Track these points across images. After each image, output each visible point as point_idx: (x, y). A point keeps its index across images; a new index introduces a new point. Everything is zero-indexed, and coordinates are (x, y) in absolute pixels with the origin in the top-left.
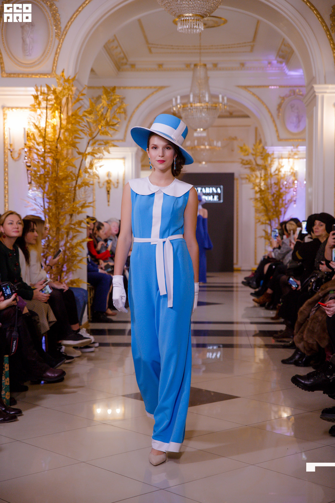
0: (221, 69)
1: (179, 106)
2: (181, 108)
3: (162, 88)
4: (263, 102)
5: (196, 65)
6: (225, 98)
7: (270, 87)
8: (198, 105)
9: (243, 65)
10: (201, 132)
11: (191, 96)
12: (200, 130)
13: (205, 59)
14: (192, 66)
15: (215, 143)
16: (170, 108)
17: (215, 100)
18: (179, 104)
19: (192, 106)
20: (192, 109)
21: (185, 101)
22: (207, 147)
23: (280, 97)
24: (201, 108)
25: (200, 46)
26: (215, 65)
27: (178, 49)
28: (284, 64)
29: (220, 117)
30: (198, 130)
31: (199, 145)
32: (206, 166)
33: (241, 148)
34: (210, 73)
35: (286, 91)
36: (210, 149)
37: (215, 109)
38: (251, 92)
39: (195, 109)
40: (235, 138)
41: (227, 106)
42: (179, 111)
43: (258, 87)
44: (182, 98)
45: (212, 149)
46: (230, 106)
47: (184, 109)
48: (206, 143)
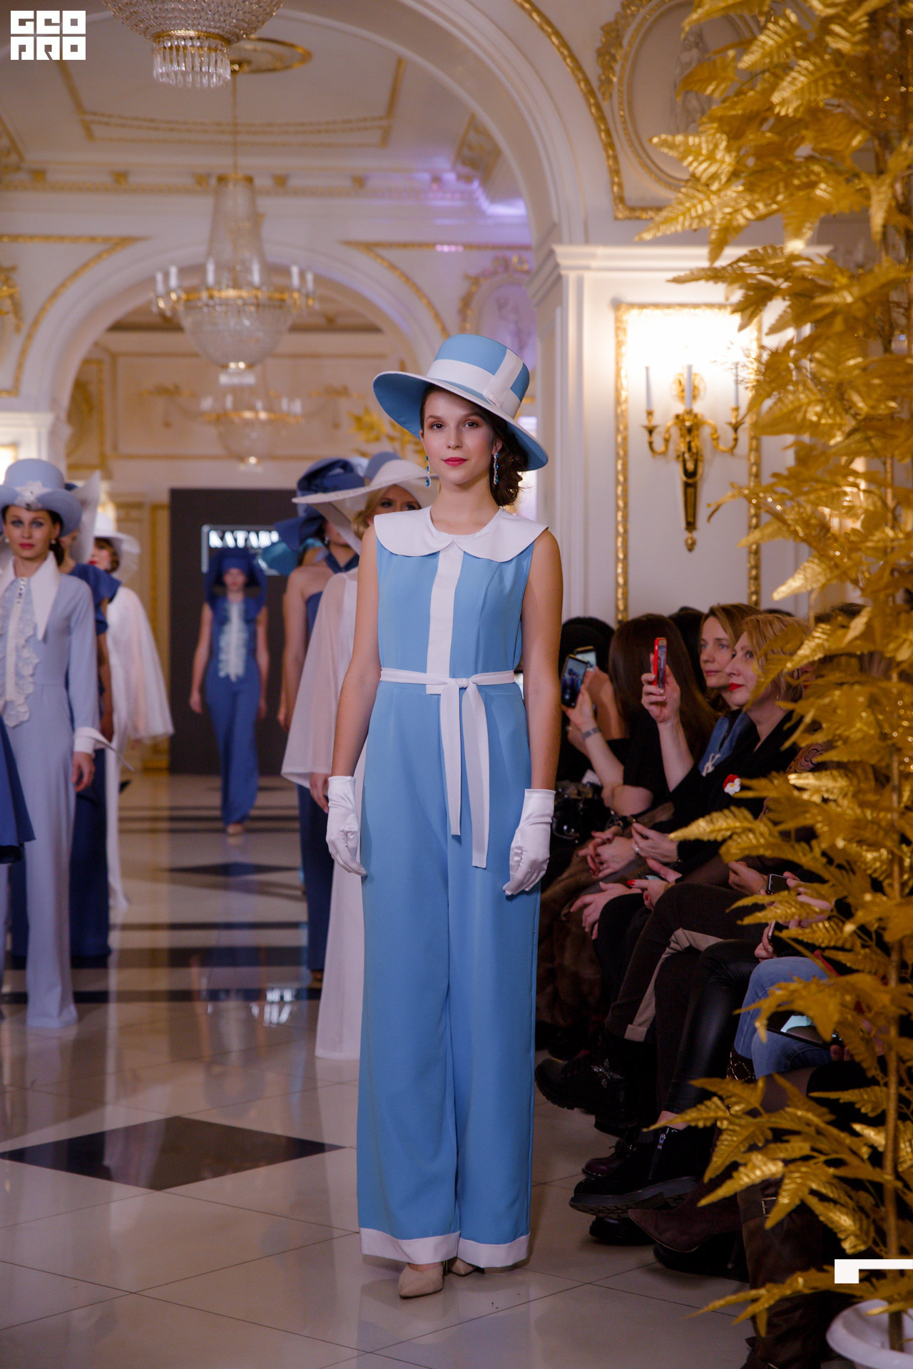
0: (298, 193)
1: (174, 296)
2: (182, 302)
3: (125, 241)
4: (418, 290)
5: (222, 179)
6: (310, 277)
7: (439, 248)
8: (231, 293)
9: (360, 181)
10: (239, 373)
11: (211, 268)
12: (238, 368)
13: (250, 162)
14: (213, 181)
15: (284, 404)
16: (150, 302)
17: (278, 280)
18: (174, 291)
19: (211, 297)
20: (214, 306)
21: (192, 281)
22: (263, 415)
23: (467, 277)
24: (240, 302)
25: (235, 125)
26: (281, 181)
27: (172, 130)
28: (476, 184)
29: (296, 328)
30: (232, 365)
31: (238, 407)
32: (259, 469)
33: (358, 420)
34: (264, 204)
35: (484, 261)
36: (270, 422)
37: (280, 307)
38: (383, 259)
39: (221, 305)
40: (344, 392)
41: (314, 299)
42: (174, 310)
43: (405, 245)
44: (183, 272)
45: (278, 421)
46: (322, 299)
47: (190, 304)
48: (259, 405)
